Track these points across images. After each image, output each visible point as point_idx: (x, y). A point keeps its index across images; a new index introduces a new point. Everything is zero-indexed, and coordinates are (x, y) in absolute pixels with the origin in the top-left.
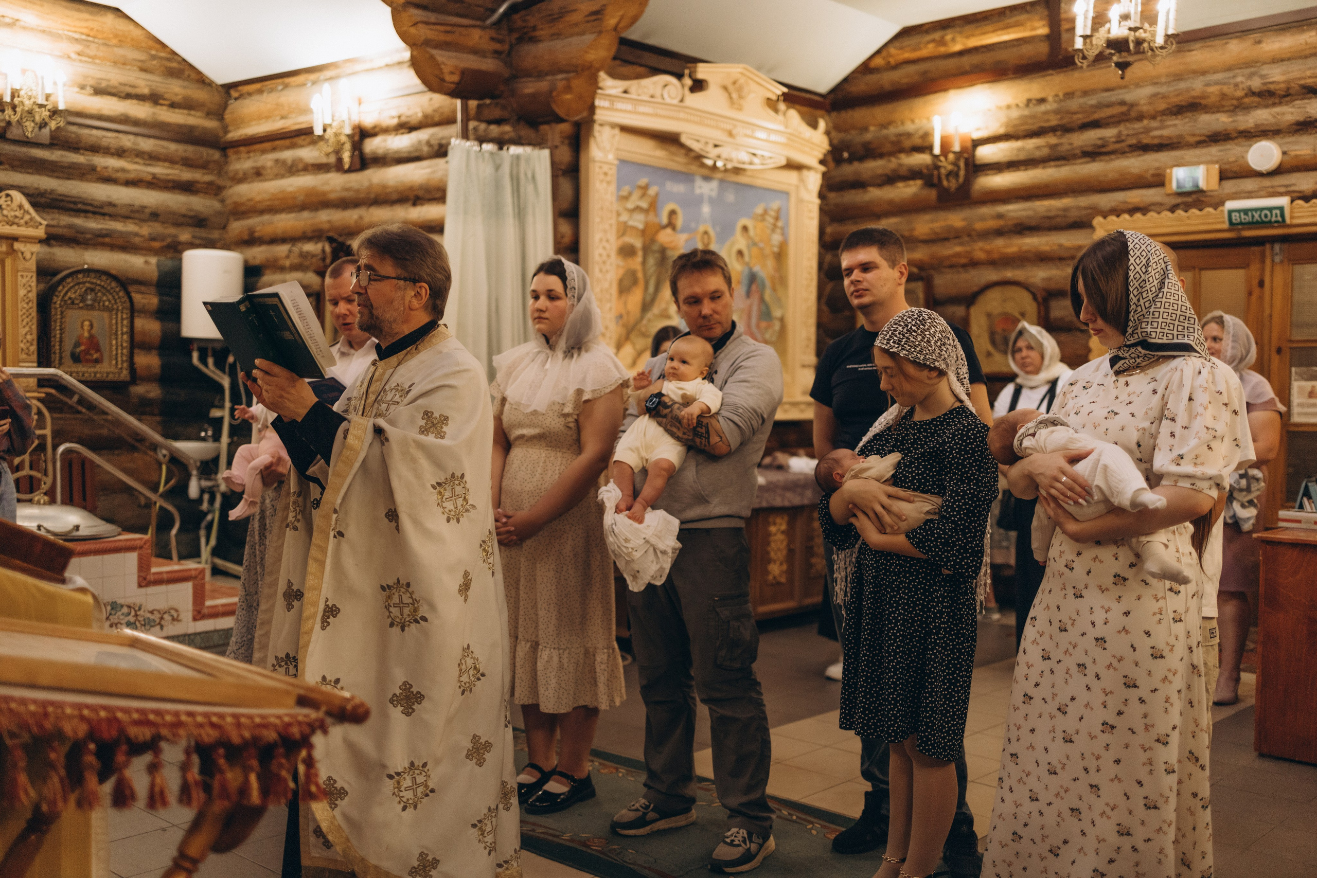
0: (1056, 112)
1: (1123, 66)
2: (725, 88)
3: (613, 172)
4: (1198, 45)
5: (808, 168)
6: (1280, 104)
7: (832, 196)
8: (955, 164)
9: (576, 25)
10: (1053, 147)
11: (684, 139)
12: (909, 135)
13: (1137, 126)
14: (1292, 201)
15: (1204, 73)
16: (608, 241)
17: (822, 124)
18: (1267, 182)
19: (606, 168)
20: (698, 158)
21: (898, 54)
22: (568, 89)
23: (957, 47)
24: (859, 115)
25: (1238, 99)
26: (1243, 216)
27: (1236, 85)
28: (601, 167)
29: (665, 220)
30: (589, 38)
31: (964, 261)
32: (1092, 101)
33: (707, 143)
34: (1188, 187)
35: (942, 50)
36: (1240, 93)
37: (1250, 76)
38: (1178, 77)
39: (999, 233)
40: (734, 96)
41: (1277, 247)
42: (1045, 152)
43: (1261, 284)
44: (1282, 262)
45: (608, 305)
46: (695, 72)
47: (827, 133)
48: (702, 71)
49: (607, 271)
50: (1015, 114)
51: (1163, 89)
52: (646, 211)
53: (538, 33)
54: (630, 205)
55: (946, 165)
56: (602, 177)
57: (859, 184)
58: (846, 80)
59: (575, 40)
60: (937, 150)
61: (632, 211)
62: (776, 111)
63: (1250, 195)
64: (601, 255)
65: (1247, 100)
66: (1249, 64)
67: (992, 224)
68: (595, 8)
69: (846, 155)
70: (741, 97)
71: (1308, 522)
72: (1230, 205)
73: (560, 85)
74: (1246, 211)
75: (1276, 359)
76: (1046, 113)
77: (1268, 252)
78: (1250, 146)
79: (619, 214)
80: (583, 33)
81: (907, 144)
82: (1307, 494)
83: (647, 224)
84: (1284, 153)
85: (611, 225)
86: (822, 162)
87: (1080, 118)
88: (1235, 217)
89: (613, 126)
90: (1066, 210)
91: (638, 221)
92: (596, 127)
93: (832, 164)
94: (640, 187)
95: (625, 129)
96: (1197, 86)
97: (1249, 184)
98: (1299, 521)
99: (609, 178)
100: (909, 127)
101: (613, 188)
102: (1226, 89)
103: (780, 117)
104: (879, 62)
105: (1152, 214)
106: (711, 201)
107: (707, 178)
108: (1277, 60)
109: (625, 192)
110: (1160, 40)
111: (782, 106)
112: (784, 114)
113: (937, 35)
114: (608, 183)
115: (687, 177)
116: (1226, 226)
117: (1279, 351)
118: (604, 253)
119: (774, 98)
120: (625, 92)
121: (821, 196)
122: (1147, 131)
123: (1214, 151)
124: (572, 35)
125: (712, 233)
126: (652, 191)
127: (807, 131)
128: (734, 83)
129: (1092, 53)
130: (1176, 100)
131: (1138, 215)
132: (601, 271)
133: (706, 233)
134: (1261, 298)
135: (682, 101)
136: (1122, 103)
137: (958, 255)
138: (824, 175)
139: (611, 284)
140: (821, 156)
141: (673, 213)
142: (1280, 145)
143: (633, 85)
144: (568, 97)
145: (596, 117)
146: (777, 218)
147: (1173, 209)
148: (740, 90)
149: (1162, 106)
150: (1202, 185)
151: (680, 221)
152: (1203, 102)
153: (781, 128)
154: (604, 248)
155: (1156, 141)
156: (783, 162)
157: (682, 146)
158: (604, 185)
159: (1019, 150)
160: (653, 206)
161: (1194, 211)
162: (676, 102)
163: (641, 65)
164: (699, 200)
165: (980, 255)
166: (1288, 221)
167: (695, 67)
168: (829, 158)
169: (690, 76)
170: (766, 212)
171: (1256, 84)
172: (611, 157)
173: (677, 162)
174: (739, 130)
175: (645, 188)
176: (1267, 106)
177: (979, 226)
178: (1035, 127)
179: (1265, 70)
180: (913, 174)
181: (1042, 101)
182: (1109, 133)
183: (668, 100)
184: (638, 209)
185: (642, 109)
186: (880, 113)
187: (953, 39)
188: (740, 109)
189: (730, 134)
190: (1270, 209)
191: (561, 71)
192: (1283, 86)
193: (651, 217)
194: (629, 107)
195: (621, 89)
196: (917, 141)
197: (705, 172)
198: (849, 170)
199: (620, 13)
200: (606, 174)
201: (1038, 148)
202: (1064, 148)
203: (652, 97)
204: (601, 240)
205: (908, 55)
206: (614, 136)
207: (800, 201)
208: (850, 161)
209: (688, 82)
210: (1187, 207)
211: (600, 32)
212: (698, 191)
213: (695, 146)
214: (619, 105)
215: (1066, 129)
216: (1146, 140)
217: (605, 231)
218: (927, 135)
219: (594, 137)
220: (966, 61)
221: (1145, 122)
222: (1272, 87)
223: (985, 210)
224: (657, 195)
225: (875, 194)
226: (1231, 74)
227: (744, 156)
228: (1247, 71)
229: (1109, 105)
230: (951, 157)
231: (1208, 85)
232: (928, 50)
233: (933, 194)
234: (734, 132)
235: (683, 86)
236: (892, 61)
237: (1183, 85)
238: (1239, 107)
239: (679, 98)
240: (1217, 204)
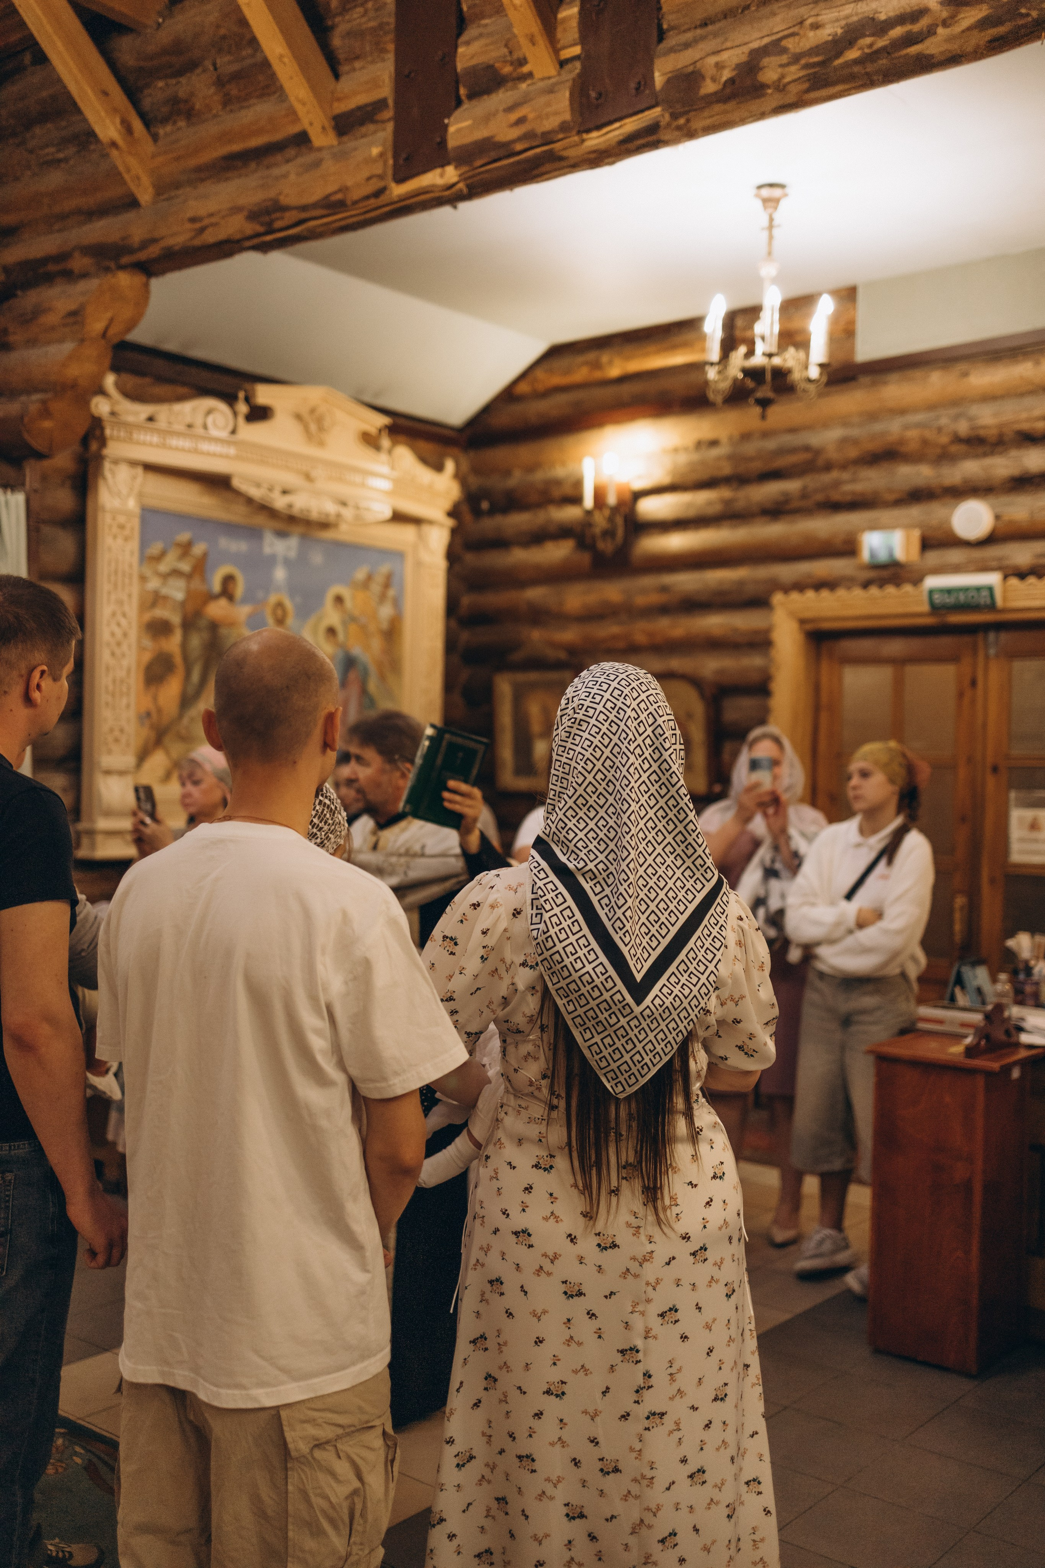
0: (730, 457)
1: (764, 403)
2: (298, 417)
3: (136, 523)
4: (894, 377)
5: (430, 522)
6: (992, 453)
7: (470, 559)
8: (611, 520)
9: (53, 328)
10: (727, 502)
11: (236, 483)
12: (558, 482)
13: (827, 478)
14: (1006, 577)
15: (902, 411)
16: (124, 615)
17: (450, 466)
18: (977, 554)
19: (122, 519)
20: (266, 509)
21: (547, 379)
22: (45, 412)
23: (615, 371)
24: (500, 455)
25: (944, 447)
26: (946, 595)
27: (940, 430)
28: (114, 519)
29: (217, 587)
30: (68, 347)
31: (621, 645)
32: (771, 444)
33: (271, 489)
34: (883, 556)
35: (598, 375)
36: (944, 439)
37: (956, 418)
38: (872, 416)
39: (664, 610)
40: (313, 427)
41: (992, 636)
42: (717, 508)
43: (974, 683)
44: (997, 656)
45: (124, 701)
46: (254, 395)
47: (457, 476)
48: (264, 395)
49: (123, 655)
50: (683, 459)
51: (855, 432)
52: (189, 577)
53: (12, 338)
54: (163, 567)
55: (600, 521)
56: (115, 530)
57: (501, 543)
58: (487, 410)
59: (53, 349)
60: (589, 502)
61: (165, 577)
62: (377, 448)
63: (956, 569)
64: (113, 634)
65: (954, 449)
66: (957, 402)
67: (655, 599)
68: (73, 307)
69: (485, 505)
70: (321, 429)
71: (952, 1022)
72: (932, 582)
73: (34, 408)
74: (949, 591)
75: (991, 781)
76: (719, 458)
77: (981, 644)
78: (958, 504)
79: (143, 579)
80: (62, 340)
81: (556, 493)
82: (959, 981)
83: (189, 593)
84: (997, 517)
85: (130, 596)
86: (452, 514)
87: (757, 466)
88: (937, 597)
89: (133, 463)
90: (741, 583)
91: (176, 589)
92: (107, 465)
93: (468, 517)
94: (179, 545)
95: (150, 468)
96: (893, 428)
97: (955, 556)
98: (940, 1022)
99: (127, 532)
100: (559, 472)
101: (134, 545)
102: (929, 434)
103: (383, 457)
104: (523, 388)
105: (841, 592)
106: (287, 562)
107: (282, 534)
108: (988, 397)
109: (155, 548)
110: (814, 372)
111: (386, 442)
112: (390, 452)
113: (591, 356)
114: (126, 539)
115: (254, 533)
116: (925, 608)
117: (995, 769)
118: (118, 632)
119: (373, 431)
120: (151, 419)
121: (452, 556)
122: (837, 484)
123: (915, 512)
124: (49, 343)
125: (288, 604)
126: (199, 549)
127: (425, 475)
128: (312, 411)
129: (725, 385)
130: (870, 446)
131: (825, 593)
132: (113, 654)
133: (280, 605)
134: (973, 702)
135: (233, 432)
136: (807, 448)
137: (614, 637)
138: (454, 532)
139: (129, 671)
140: (447, 505)
141: (229, 580)
142: (993, 507)
143: (163, 412)
144: (47, 424)
145: (106, 452)
146: (387, 585)
147: (866, 585)
148: (320, 421)
149: (853, 453)
150: (900, 554)
151: (240, 590)
152: (904, 449)
153: (385, 469)
154: (119, 625)
155: (849, 498)
156: (388, 514)
157: (237, 493)
158: (120, 541)
159: (689, 505)
160: (201, 568)
161: (891, 590)
162: (224, 434)
163: (184, 384)
164: (271, 561)
165: (640, 638)
166: (999, 602)
167: (254, 391)
168: (465, 509)
169: (247, 400)
170: (369, 578)
171: (963, 428)
172: (132, 504)
173: (237, 514)
174: (318, 473)
176: (977, 456)
177: (641, 601)
178: (704, 475)
179: (975, 410)
180: (564, 532)
181: (714, 443)
182: (792, 486)
183: (214, 432)
184: (176, 573)
185: (174, 442)
186: (524, 453)
187: (610, 363)
188: (321, 444)
189: (308, 477)
190: (978, 589)
191: (36, 390)
192: (994, 432)
193: (196, 584)
194: (155, 439)
195: (143, 416)
196: (567, 490)
197: (279, 525)
198: (491, 524)
199: (109, 315)
200: (122, 527)
201: (710, 503)
202: (740, 504)
203: (190, 426)
204: (114, 614)
205: (557, 380)
206: (134, 478)
207: (419, 564)
208: (492, 512)
209: (243, 408)
210: (882, 583)
211: (82, 340)
212: (267, 550)
213: (255, 493)
214: (142, 437)
215: (739, 480)
216: (836, 496)
217: (120, 603)
218: (578, 484)
219: (104, 478)
220: (627, 389)
221: (835, 474)
222: (982, 433)
223: (648, 581)
224: (205, 555)
225: (520, 556)
226: (932, 415)
227: (330, 508)
228: (953, 411)
229: (793, 450)
230: (607, 512)
231: (906, 427)
232: (581, 374)
233: (585, 558)
234: (314, 473)
235: (235, 414)
236: (540, 387)
237: (878, 427)
238: (944, 457)
239: (230, 427)
240: (917, 581)
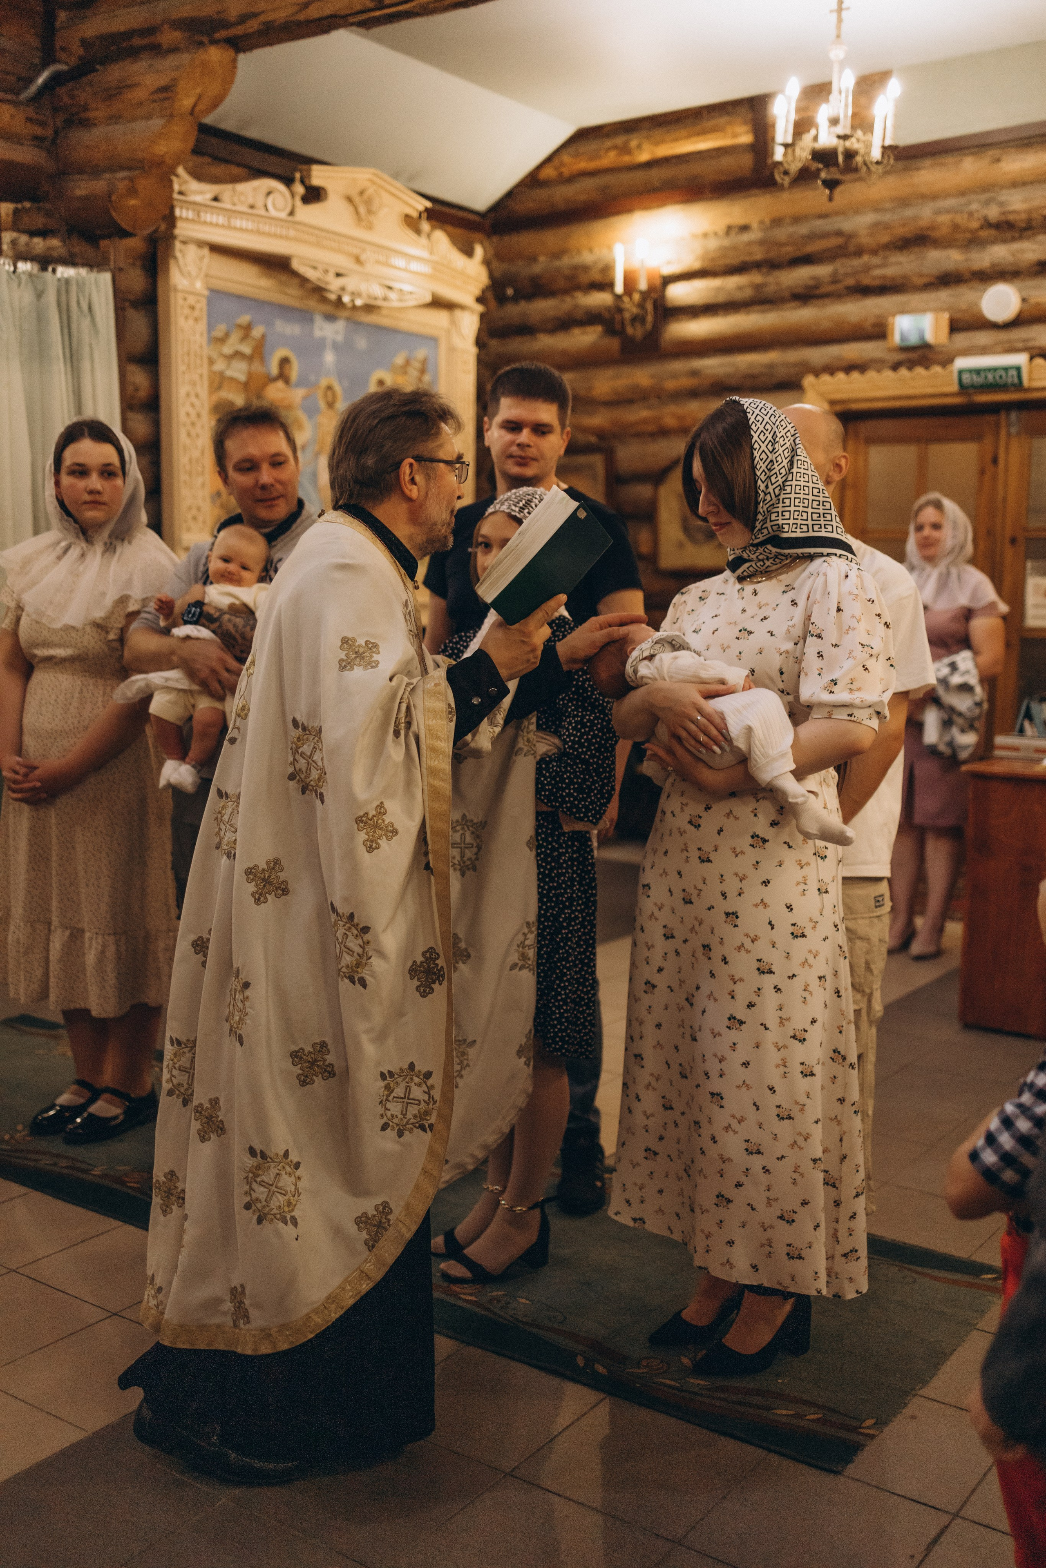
0: (762, 242)
1: (831, 185)
2: (349, 199)
3: (202, 305)
4: (927, 162)
5: (462, 307)
6: (1021, 238)
7: (494, 343)
8: (641, 306)
9: (140, 104)
10: (757, 287)
11: (295, 265)
12: (586, 268)
13: (856, 262)
14: (1032, 358)
15: (934, 197)
16: (197, 396)
17: (479, 251)
18: (1003, 336)
19: (192, 300)
20: (318, 291)
21: (572, 164)
22: (133, 191)
23: (644, 157)
24: (525, 240)
25: (973, 232)
26: (975, 376)
27: (971, 214)
28: (185, 299)
29: (274, 370)
30: (156, 123)
31: (651, 428)
32: (803, 229)
33: (326, 271)
34: (913, 340)
35: (626, 159)
36: (974, 224)
37: (987, 203)
38: (904, 202)
39: (694, 394)
40: (362, 210)
41: (1013, 416)
42: (748, 293)
43: (995, 461)
44: (1019, 434)
45: (200, 480)
46: (309, 176)
47: (486, 262)
48: (319, 176)
49: (198, 436)
50: (713, 244)
51: (887, 217)
52: (250, 359)
53: (91, 115)
54: (227, 350)
55: (630, 307)
56: (187, 311)
57: (526, 329)
58: (510, 195)
59: (140, 126)
60: (619, 288)
61: (230, 358)
62: (418, 231)
63: (984, 351)
64: (188, 414)
65: (983, 234)
66: (987, 188)
67: (686, 382)
68: (163, 81)
69: (510, 292)
70: (370, 212)
71: (1027, 749)
72: (962, 363)
73: (122, 186)
74: (978, 372)
75: (1009, 553)
76: (750, 244)
77: (1003, 422)
78: (985, 290)
79: (211, 362)
80: (149, 117)
81: (584, 279)
82: (1029, 716)
83: (250, 375)
84: (1024, 300)
85: (201, 376)
86: (480, 300)
87: (789, 251)
88: (966, 378)
89: (201, 244)
90: (771, 366)
91: (238, 371)
92: (178, 245)
93: (493, 304)
94: (240, 326)
95: (217, 249)
96: (925, 214)
97: (982, 338)
98: (1016, 749)
99: (197, 313)
100: (587, 258)
101: (202, 326)
102: (961, 220)
103: (423, 240)
104: (549, 172)
105: (871, 374)
106: (335, 346)
107: (330, 318)
108: (1017, 184)
109: (219, 332)
110: (876, 154)
111: (425, 226)
112: (429, 236)
113: (619, 140)
114: (196, 320)
115: (304, 316)
116: (955, 388)
117: (1013, 541)
118: (193, 413)
119: (415, 214)
120: (216, 199)
121: (479, 342)
122: (867, 269)
123: (944, 295)
124: (134, 119)
125: (338, 388)
126: (257, 332)
127: (458, 259)
128: (362, 193)
129: (794, 167)
130: (901, 231)
131: (855, 375)
132: (189, 434)
133: (329, 388)
134: (995, 478)
135: (292, 213)
136: (839, 233)
137: (645, 421)
138: (483, 317)
139: (203, 453)
140: (477, 292)
141: (285, 361)
142: (1020, 290)
143: (226, 190)
144: (133, 202)
145: (177, 231)
146: (423, 371)
147: (895, 367)
148: (368, 202)
149: (885, 238)
150: (930, 338)
151: (294, 373)
152: (933, 234)
153: (425, 254)
154: (193, 405)
155: (877, 283)
156: (428, 299)
157: (295, 274)
158: (191, 322)
159: (719, 290)
160: (259, 352)
161: (920, 371)
162: (283, 215)
163: (239, 165)
164: (320, 346)
165: (670, 421)
166: (1026, 383)
167: (309, 170)
168: (490, 295)
169: (302, 182)
170: (408, 363)
171: (993, 213)
172: (199, 285)
173: (290, 295)
174: (368, 255)
175: (247, 329)
176: (1005, 241)
177: (670, 385)
178: (735, 261)
179: (1005, 196)
180: (592, 318)
181: (745, 228)
182: (823, 271)
183: (273, 212)
184: (238, 355)
185: (238, 223)
186: (550, 238)
187: (639, 146)
188: (370, 227)
189: (358, 260)
190: (1006, 369)
191: (122, 168)
192: (1024, 216)
193: (256, 367)
194: (221, 220)
195: (209, 196)
196: (596, 276)
197: (329, 309)
198: (515, 311)
199: (198, 90)
200: (192, 308)
201: (740, 288)
202: (771, 289)
203: (252, 207)
204: (188, 395)
205: (584, 165)
206: (202, 258)
207: (452, 349)
208: (516, 299)
209: (300, 189)
210: (911, 365)
211: (171, 116)
212: (317, 333)
213: (311, 274)
214: (208, 217)
215: (771, 265)
216: (866, 281)
217: (194, 384)
218: (608, 269)
219: (175, 258)
220: (656, 175)
221: (866, 258)
222: (1011, 217)
223: (678, 366)
224: (263, 336)
225: (546, 342)
226: (962, 200)
227: (377, 291)
228: (984, 197)
229: (825, 235)
230: (636, 297)
231: (938, 212)
232: (610, 159)
233: (614, 344)
234: (363, 257)
235: (293, 195)
236: (566, 171)
237: (909, 213)
238: (973, 241)
239: (288, 209)
240: (947, 361)
